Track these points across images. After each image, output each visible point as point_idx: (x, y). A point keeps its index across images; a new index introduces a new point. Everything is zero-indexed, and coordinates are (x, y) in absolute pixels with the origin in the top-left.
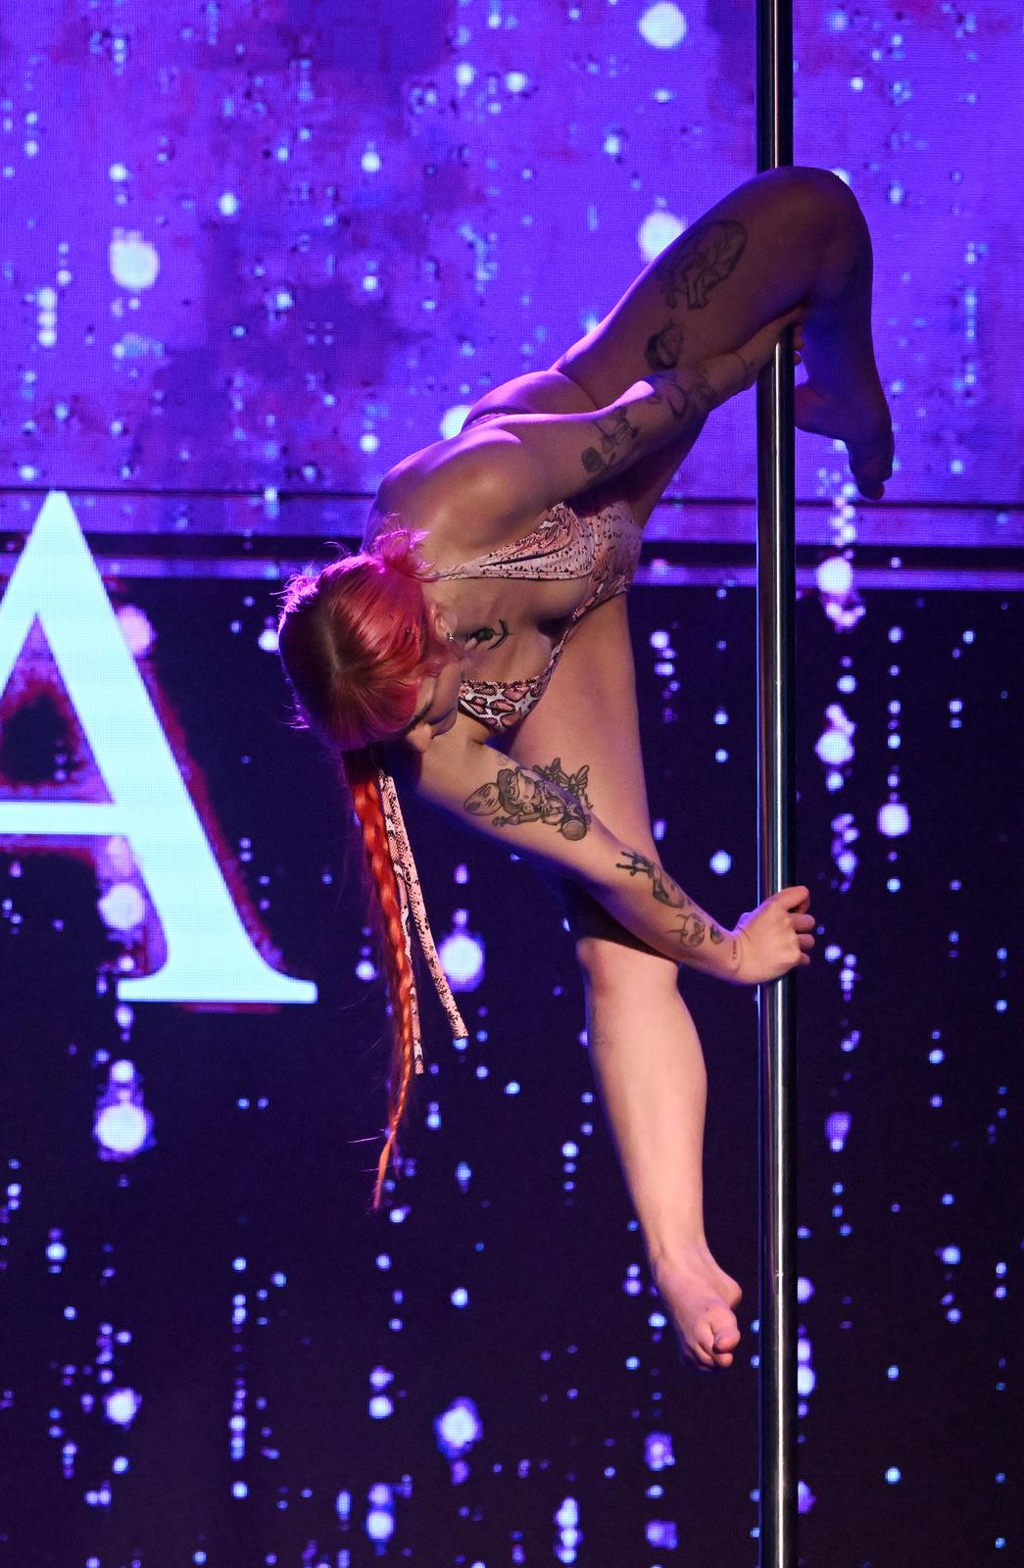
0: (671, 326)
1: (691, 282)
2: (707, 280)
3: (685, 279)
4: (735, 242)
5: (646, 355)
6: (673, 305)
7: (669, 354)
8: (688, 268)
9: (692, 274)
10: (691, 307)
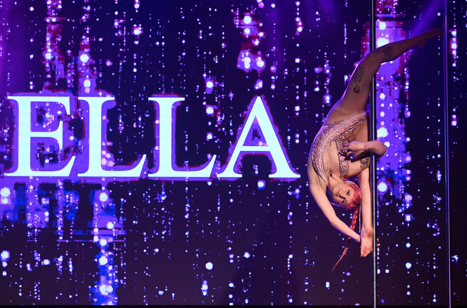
0: (357, 86)
1: (358, 78)
2: (360, 77)
3: (357, 78)
4: (362, 70)
5: (354, 91)
6: (356, 83)
7: (358, 89)
8: (356, 76)
9: (357, 77)
10: (359, 82)
